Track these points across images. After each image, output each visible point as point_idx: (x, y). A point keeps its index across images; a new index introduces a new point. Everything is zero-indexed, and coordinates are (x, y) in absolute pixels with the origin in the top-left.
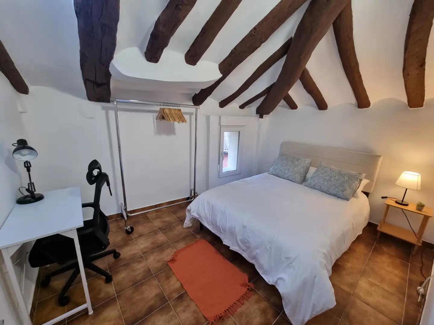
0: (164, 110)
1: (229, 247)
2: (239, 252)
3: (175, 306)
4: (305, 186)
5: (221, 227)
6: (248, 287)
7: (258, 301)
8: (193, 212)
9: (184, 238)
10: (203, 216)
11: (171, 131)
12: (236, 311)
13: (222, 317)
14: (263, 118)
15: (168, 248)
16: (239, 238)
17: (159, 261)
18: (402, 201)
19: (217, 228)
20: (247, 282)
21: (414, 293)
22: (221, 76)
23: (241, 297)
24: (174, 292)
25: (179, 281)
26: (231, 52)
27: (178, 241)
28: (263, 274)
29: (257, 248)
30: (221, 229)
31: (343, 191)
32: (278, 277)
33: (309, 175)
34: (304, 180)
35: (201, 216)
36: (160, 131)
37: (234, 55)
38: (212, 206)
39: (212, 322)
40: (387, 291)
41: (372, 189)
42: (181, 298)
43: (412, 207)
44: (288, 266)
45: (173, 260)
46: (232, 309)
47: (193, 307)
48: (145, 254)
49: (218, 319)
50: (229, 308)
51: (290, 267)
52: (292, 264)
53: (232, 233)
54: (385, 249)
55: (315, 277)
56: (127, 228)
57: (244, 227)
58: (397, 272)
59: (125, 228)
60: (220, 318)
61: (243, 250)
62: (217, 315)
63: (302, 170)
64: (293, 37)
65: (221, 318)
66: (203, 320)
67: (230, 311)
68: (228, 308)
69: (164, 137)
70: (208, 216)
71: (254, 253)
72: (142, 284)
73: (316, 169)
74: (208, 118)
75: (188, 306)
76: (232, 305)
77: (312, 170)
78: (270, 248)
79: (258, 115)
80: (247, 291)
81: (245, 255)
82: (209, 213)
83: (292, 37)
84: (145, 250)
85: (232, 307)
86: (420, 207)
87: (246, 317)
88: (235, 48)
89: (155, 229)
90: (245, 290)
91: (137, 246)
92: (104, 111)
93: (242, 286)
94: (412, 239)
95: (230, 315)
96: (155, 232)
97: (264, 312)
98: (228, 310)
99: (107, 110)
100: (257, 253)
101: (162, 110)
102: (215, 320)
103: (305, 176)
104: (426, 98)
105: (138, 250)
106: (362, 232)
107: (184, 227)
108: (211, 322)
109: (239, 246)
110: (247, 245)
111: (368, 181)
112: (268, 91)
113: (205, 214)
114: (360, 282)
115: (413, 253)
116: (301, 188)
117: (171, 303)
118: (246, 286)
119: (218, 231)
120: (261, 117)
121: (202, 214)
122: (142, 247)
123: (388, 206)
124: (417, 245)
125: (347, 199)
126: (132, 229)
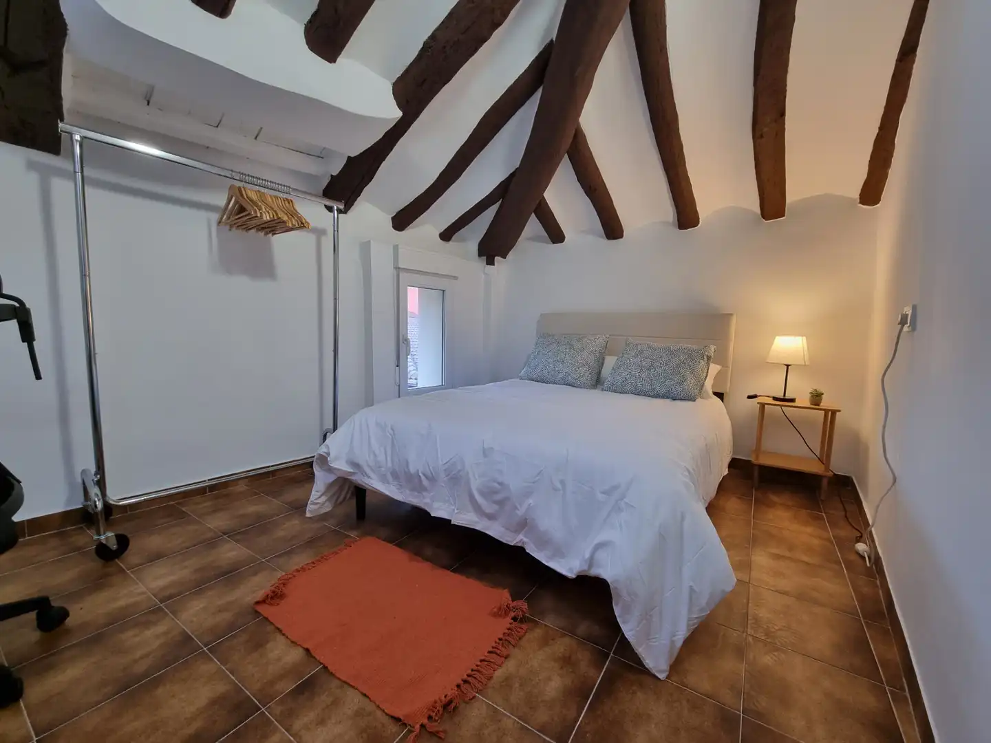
0: (244, 193)
1: (450, 521)
2: (478, 527)
3: (287, 718)
4: (602, 390)
5: (420, 474)
6: (512, 614)
7: (545, 641)
8: (337, 458)
9: (311, 543)
10: (367, 461)
11: (262, 267)
12: (490, 678)
13: (450, 702)
14: (494, 265)
15: (255, 574)
16: (475, 484)
17: (221, 610)
18: (784, 395)
19: (413, 481)
20: (510, 602)
21: (853, 557)
22: (398, 114)
23: (498, 641)
24: (281, 677)
25: (299, 645)
26: (423, 47)
27: (289, 553)
28: (551, 558)
29: (528, 494)
30: (423, 477)
31: (681, 383)
32: (596, 542)
33: (606, 371)
34: (597, 382)
35: (362, 463)
36: (228, 263)
37: (429, 54)
38: (392, 429)
39: (422, 726)
40: (807, 564)
41: (729, 385)
42: (307, 688)
43: (804, 400)
44: (617, 509)
45: (275, 596)
46: (477, 675)
47: (353, 701)
48: (170, 600)
49: (441, 709)
50: (468, 676)
51: (620, 510)
52: (625, 500)
53: (456, 478)
54: (774, 498)
55: (683, 518)
56: (102, 537)
57: (486, 453)
58: (809, 530)
59: (96, 537)
60: (446, 706)
61: (491, 517)
62: (436, 702)
63: (592, 357)
64: (554, 40)
65: (449, 708)
66: (392, 728)
67: (472, 683)
68: (465, 677)
69: (241, 284)
70: (381, 458)
71: (521, 512)
72: (157, 682)
73: (616, 358)
74: (365, 248)
75: (336, 703)
76: (477, 666)
77: (610, 361)
78: (562, 482)
79: (483, 257)
80: (511, 624)
81: (495, 530)
82: (382, 449)
83: (552, 41)
84: (167, 593)
85: (478, 671)
86: (816, 397)
87: (521, 685)
88: (433, 37)
89: (209, 535)
90: (507, 622)
91: (140, 584)
92: (33, 179)
93: (495, 615)
94: (814, 468)
95: (472, 693)
96: (211, 543)
97: (567, 661)
98: (465, 681)
99: (46, 175)
100: (529, 508)
101: (237, 192)
102: (430, 718)
103: (600, 372)
104: (790, 199)
105: (143, 593)
106: (727, 470)
107: (308, 515)
108: (418, 726)
109: (478, 509)
110: (498, 497)
111: (719, 367)
112: (503, 191)
113: (372, 457)
114: (753, 558)
115: (823, 498)
116: (596, 394)
117: (271, 712)
118: (506, 614)
119: (413, 489)
120: (490, 262)
121: (364, 458)
122: (161, 583)
123: (763, 405)
124: (825, 476)
125: (691, 399)
126: (123, 542)
